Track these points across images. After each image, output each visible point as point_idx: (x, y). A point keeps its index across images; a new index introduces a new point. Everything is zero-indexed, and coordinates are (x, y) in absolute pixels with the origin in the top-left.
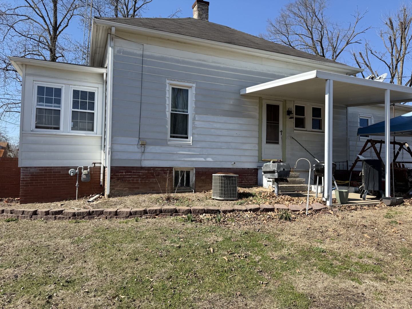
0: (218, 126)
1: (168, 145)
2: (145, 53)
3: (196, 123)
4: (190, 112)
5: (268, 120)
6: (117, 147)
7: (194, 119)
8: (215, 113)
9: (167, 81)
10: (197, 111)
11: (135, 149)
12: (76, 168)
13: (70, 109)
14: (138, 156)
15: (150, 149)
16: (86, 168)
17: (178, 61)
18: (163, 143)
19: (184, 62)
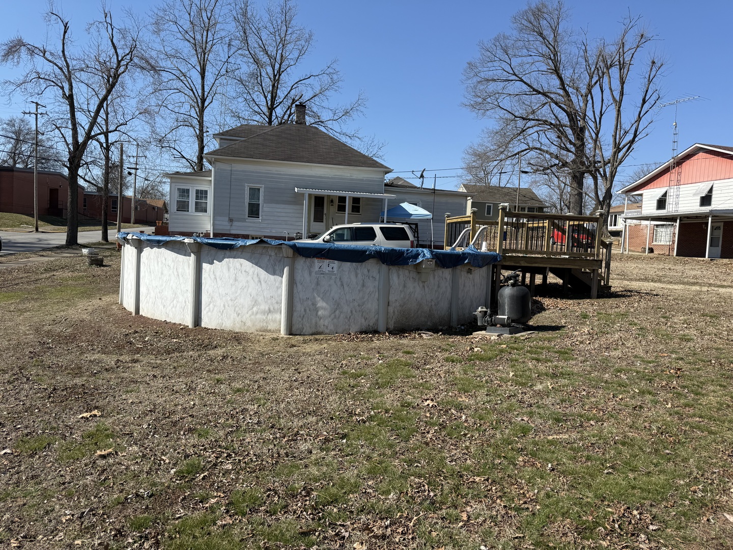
0: (279, 210)
1: (246, 222)
2: (233, 169)
3: (265, 209)
4: (261, 202)
5: (315, 206)
6: (217, 222)
7: (263, 207)
8: (278, 202)
9: (246, 184)
10: (265, 201)
11: (227, 223)
12: (197, 233)
13: (194, 200)
14: (228, 228)
15: (235, 223)
16: (202, 233)
17: (253, 172)
18: (244, 220)
19: (257, 172)
